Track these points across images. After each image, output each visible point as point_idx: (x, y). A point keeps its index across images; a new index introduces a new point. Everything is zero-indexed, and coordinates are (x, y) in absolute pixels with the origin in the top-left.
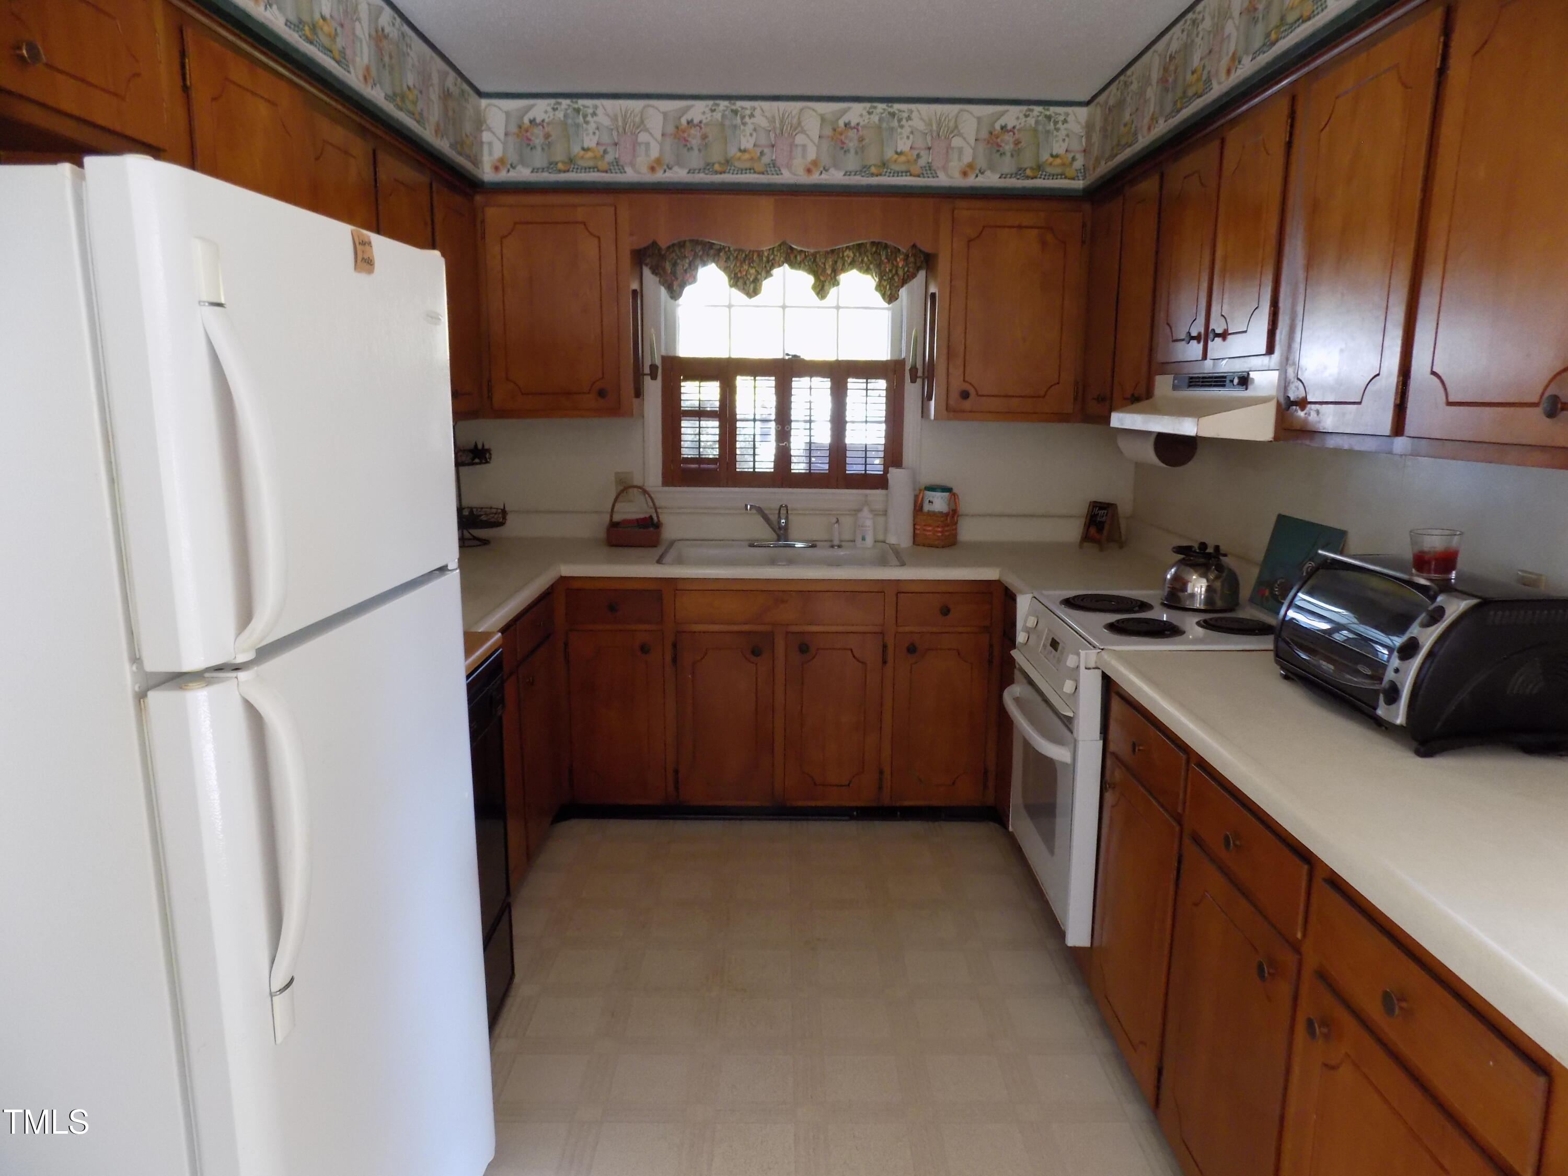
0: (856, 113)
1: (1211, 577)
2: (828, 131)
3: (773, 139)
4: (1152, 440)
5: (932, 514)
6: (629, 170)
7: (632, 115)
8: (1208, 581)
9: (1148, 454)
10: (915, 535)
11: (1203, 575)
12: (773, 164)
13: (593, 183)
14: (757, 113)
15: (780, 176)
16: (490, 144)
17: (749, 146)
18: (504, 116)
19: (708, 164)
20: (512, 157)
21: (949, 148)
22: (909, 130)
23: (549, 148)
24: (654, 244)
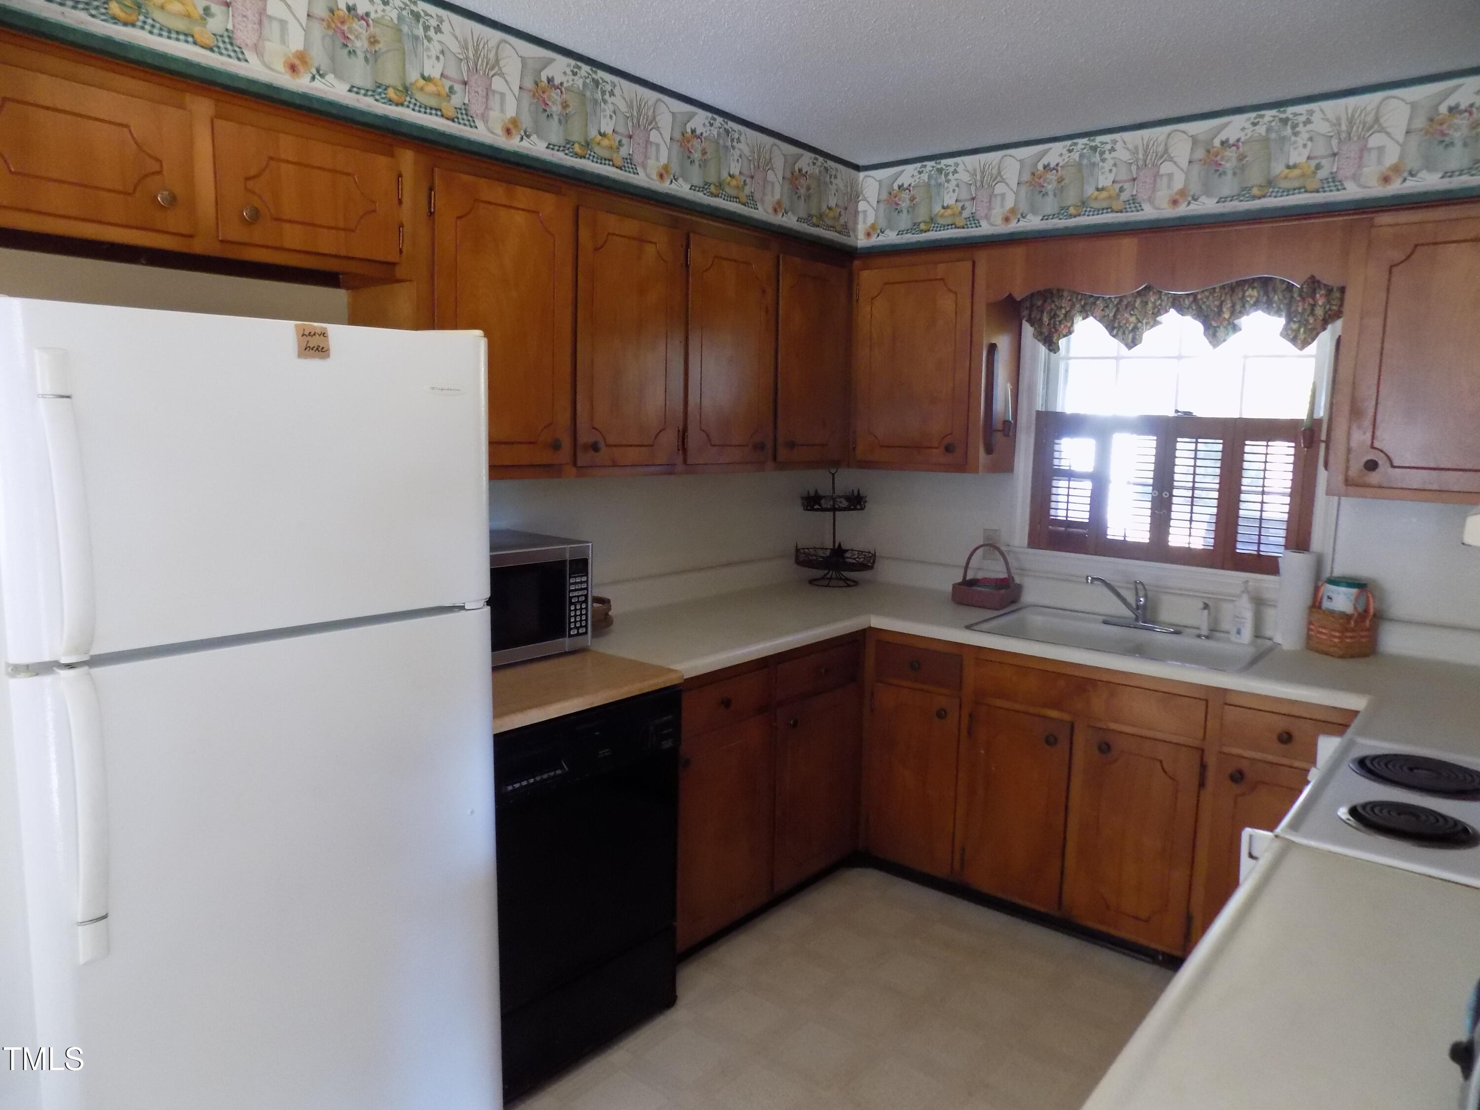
3: (1134, 172)
5: (1331, 613)
6: (984, 223)
7: (990, 168)
10: (1309, 637)
12: (1134, 199)
13: (950, 239)
14: (1119, 146)
15: (1141, 213)
16: (865, 212)
18: (877, 183)
19: (1063, 208)
20: (882, 223)
21: (1363, 150)
22: (1307, 136)
23: (914, 210)
24: (1010, 296)
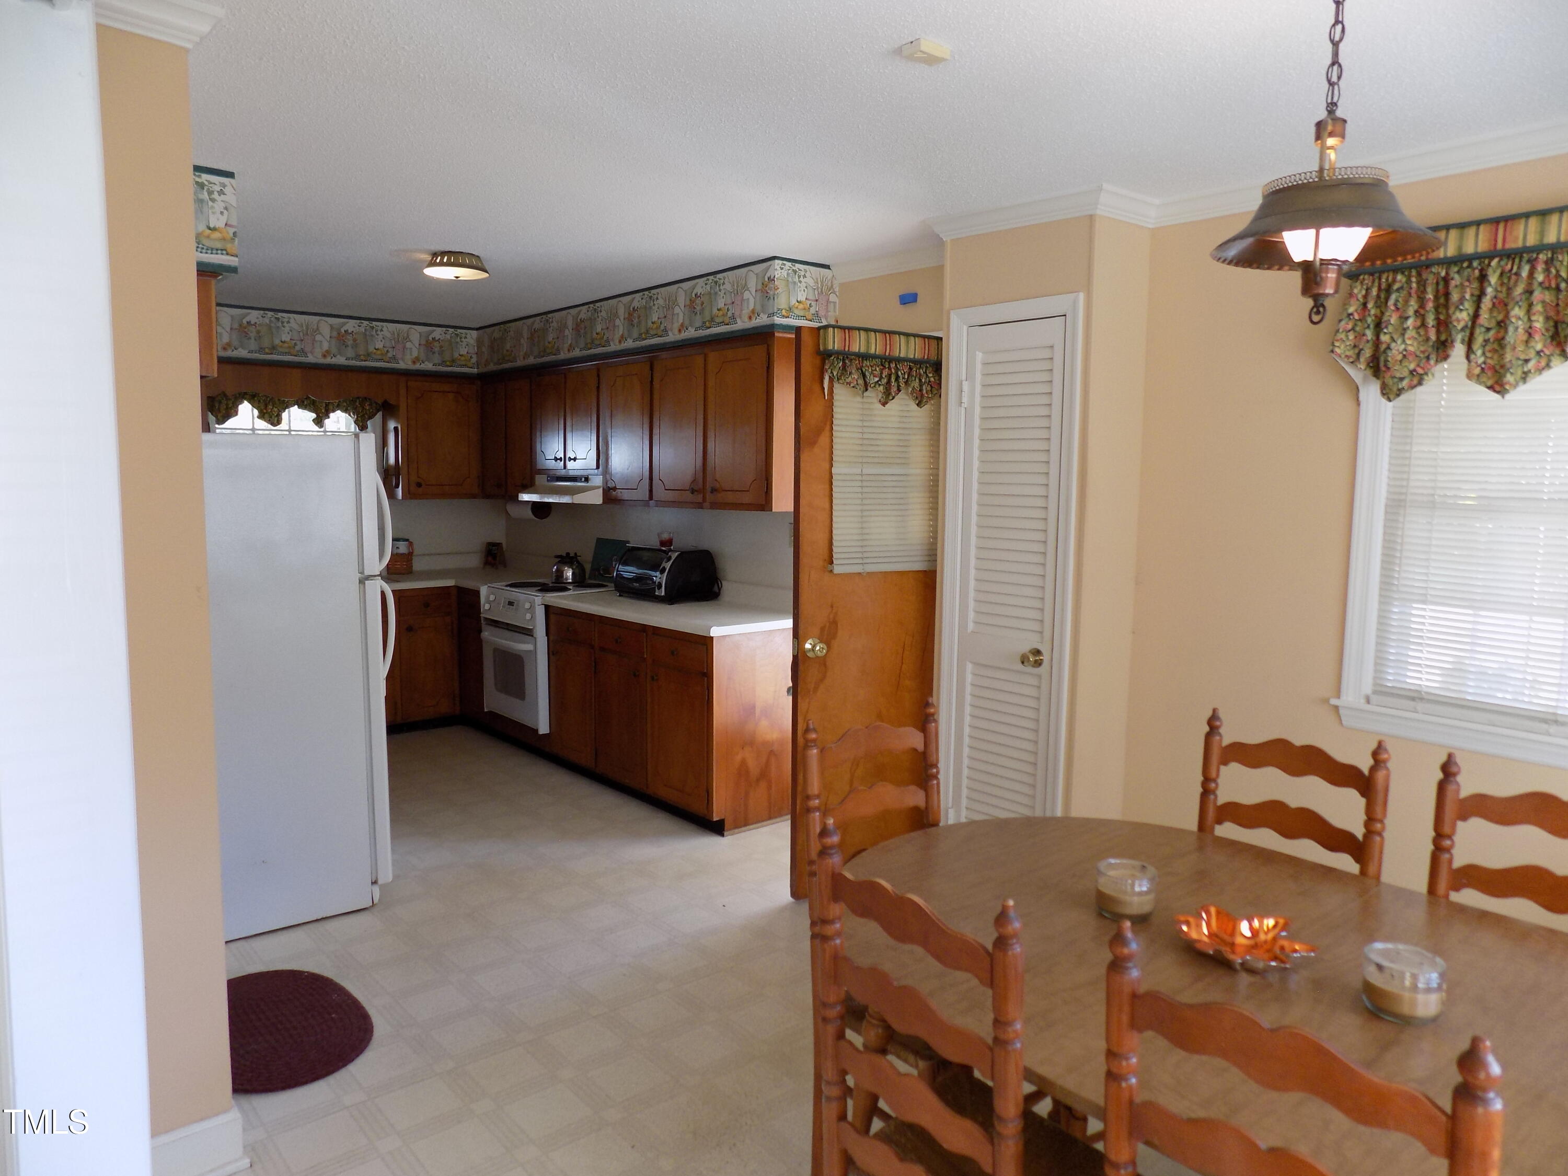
0: (351, 325)
1: (574, 567)
2: (335, 334)
3: (302, 336)
4: (530, 506)
8: (573, 569)
9: (529, 513)
11: (571, 566)
17: (288, 339)
19: (261, 348)
21: (404, 348)
22: (382, 336)
